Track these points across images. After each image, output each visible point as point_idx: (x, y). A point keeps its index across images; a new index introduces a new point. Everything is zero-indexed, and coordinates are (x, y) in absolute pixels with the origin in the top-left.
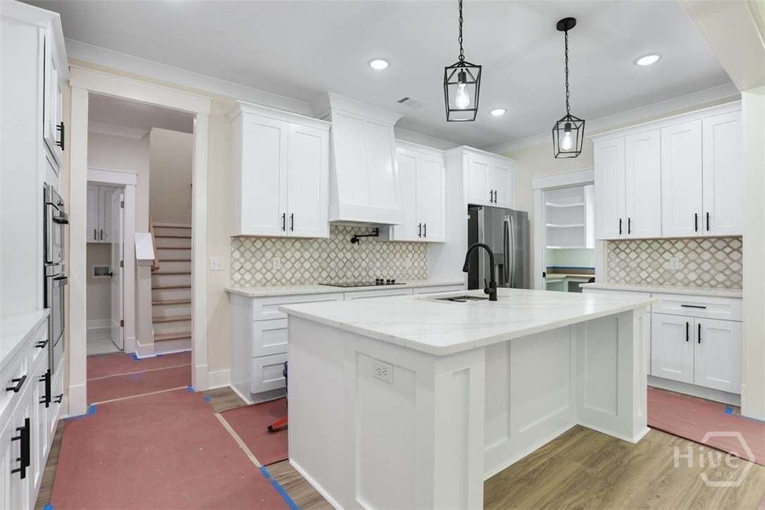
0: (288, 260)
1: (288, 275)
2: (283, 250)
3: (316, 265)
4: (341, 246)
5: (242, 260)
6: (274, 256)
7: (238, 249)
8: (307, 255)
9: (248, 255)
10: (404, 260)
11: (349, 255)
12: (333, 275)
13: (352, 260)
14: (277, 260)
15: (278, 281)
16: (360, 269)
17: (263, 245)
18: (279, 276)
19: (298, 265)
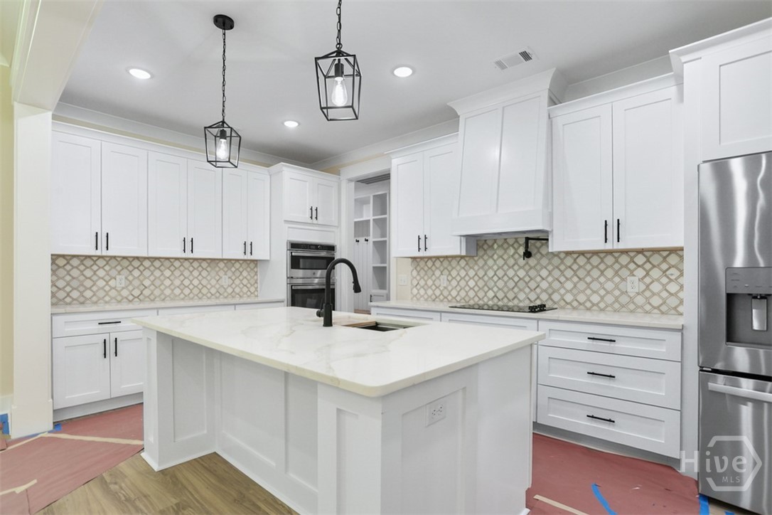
0: (453, 278)
1: (454, 293)
2: (450, 268)
3: (481, 283)
4: (511, 262)
5: (418, 278)
6: (442, 273)
7: (416, 268)
8: (472, 273)
9: (422, 273)
11: (522, 273)
12: (500, 295)
13: (527, 279)
14: (444, 277)
15: (446, 298)
16: (538, 290)
17: (434, 265)
18: (446, 293)
19: (463, 283)
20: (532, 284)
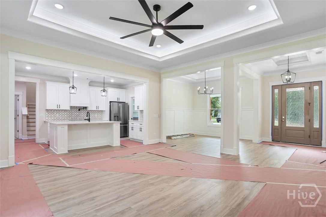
0: (60, 115)
1: (61, 118)
2: (59, 112)
3: (68, 116)
4: (75, 111)
5: (48, 115)
6: (57, 113)
7: (47, 112)
8: (66, 113)
9: (50, 113)
10: (95, 115)
11: (78, 114)
12: (73, 118)
14: (57, 115)
17: (54, 111)
18: (58, 118)
19: (63, 116)
20: (80, 116)
